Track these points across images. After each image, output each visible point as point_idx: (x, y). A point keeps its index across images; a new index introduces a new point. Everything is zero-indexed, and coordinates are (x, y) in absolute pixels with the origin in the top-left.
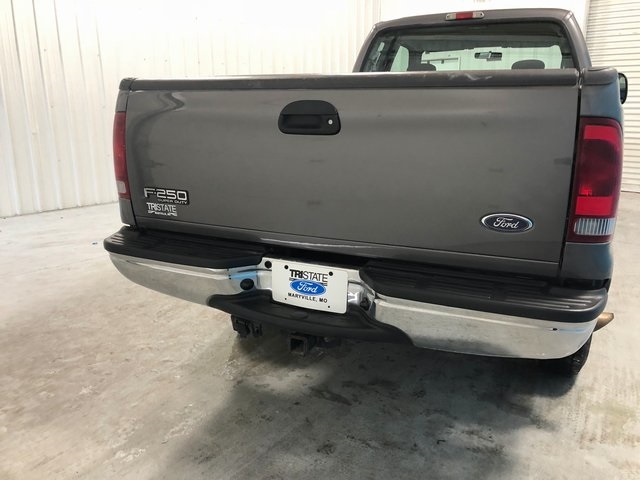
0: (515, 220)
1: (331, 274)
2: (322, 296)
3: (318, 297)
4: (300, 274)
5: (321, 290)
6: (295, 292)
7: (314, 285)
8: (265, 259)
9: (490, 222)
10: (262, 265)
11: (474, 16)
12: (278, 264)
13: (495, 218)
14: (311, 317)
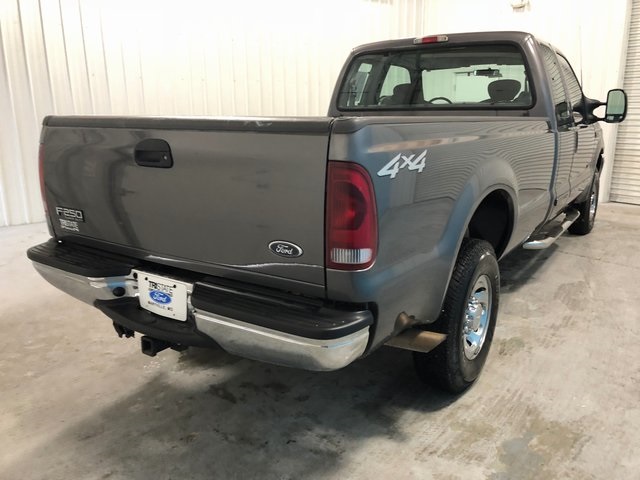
0: (290, 247)
1: (175, 286)
2: (169, 305)
3: (167, 306)
4: (155, 285)
5: (168, 300)
6: (152, 301)
7: (164, 296)
8: (134, 271)
9: (274, 247)
10: (131, 276)
11: (440, 40)
12: (142, 275)
13: (277, 245)
14: (159, 321)
